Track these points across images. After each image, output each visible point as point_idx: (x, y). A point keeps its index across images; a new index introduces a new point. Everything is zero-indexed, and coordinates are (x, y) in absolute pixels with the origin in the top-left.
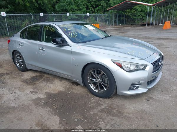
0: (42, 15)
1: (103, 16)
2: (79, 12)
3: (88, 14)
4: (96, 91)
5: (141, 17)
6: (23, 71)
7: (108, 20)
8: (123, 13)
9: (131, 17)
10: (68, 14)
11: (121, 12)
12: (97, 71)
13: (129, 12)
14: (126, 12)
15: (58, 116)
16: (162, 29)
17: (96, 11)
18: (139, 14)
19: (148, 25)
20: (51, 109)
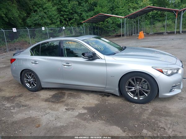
0: (15, 30)
1: (77, 29)
2: (53, 26)
3: (64, 28)
4: (136, 98)
5: (114, 29)
6: (35, 92)
7: (84, 33)
8: (97, 25)
9: (104, 29)
10: (43, 28)
11: (94, 25)
12: (136, 79)
13: (102, 24)
14: (99, 24)
15: (117, 126)
16: (138, 39)
17: (69, 24)
18: (111, 26)
19: (123, 35)
20: (104, 121)
